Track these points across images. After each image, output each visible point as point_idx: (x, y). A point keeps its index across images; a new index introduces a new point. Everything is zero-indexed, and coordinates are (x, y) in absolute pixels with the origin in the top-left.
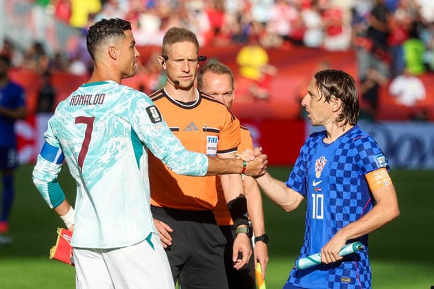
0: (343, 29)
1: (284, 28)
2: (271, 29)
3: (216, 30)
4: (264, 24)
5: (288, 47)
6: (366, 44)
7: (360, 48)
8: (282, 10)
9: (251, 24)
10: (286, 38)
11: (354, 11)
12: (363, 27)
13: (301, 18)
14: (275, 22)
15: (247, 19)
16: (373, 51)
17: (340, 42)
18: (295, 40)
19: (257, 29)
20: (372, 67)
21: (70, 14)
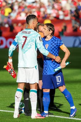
0: (68, 15)
1: (55, 15)
2: (52, 16)
3: (39, 16)
4: (50, 14)
5: (56, 20)
6: (74, 18)
7: (72, 19)
8: (54, 11)
9: (47, 14)
10: (55, 17)
11: (71, 11)
12: (73, 14)
13: (58, 13)
14: (52, 14)
15: (46, 13)
16: (76, 20)
17: (68, 18)
18: (57, 18)
19: (48, 15)
20: (76, 23)
21: (4, 13)
